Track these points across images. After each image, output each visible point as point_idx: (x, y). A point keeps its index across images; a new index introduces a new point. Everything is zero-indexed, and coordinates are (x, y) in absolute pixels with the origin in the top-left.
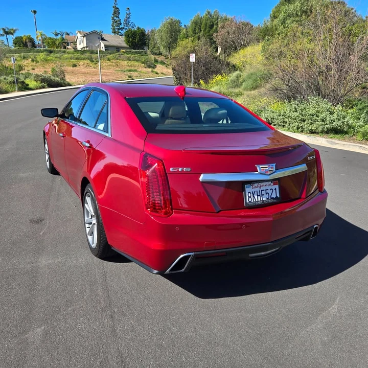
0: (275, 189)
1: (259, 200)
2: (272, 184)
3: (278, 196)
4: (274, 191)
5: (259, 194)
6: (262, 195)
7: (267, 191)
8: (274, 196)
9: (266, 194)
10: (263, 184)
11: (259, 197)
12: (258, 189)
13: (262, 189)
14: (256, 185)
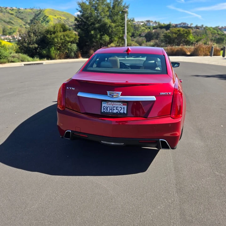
0: (124, 108)
1: (111, 112)
2: (122, 105)
3: (125, 112)
4: (123, 109)
5: (111, 108)
6: (113, 110)
7: (117, 108)
8: (122, 111)
9: (116, 109)
10: (115, 103)
11: (111, 110)
12: (111, 106)
13: (114, 106)
14: (110, 103)
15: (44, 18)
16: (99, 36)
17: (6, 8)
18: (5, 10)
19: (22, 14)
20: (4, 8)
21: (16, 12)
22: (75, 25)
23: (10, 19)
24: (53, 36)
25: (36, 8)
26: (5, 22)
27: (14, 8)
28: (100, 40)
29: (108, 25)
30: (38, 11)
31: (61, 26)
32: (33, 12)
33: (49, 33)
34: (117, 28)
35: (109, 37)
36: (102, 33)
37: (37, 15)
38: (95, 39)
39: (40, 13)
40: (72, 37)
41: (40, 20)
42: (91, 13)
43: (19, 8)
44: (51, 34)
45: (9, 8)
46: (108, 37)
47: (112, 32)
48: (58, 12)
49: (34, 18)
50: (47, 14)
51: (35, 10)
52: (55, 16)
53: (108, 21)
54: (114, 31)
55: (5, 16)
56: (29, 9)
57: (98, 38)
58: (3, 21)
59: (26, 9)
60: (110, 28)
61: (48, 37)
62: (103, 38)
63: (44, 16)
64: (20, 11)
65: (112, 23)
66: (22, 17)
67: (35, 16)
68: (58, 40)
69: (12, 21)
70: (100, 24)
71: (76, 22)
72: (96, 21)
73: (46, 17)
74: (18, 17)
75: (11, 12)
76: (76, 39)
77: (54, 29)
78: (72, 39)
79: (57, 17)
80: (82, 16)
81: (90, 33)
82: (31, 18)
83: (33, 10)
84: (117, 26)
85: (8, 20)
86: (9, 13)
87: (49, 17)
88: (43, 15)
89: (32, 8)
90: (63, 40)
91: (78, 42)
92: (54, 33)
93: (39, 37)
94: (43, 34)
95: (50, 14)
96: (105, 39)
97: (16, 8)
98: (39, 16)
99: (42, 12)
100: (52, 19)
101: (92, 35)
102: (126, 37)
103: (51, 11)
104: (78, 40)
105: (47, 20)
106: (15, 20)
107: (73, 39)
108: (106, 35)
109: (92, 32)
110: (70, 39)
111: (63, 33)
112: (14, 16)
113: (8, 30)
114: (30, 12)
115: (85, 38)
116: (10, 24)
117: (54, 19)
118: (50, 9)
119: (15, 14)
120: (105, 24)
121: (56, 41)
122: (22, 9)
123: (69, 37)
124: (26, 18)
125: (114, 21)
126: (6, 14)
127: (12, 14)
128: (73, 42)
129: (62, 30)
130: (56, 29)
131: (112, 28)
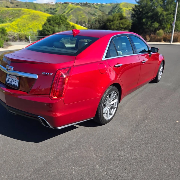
0: (17, 82)
2: (16, 78)
3: (18, 85)
5: (11, 81)
7: (14, 81)
8: (16, 85)
13: (12, 78)
15: (119, 10)
16: (149, 23)
17: (94, 4)
18: (92, 5)
19: (104, 8)
20: (92, 4)
21: (100, 7)
22: (132, 14)
23: (95, 12)
24: (111, 23)
25: (114, 3)
26: (91, 14)
27: (99, 3)
28: (150, 27)
29: (160, 14)
30: (115, 5)
31: (119, 16)
32: (111, 6)
33: (109, 21)
34: (169, 15)
35: (159, 24)
36: (153, 21)
37: (114, 8)
38: (145, 26)
39: (116, 6)
40: (126, 25)
41: (115, 11)
42: (147, 4)
43: (102, 3)
44: (110, 22)
45: (95, 4)
46: (157, 24)
47: (163, 19)
48: (130, 5)
49: (111, 11)
50: (121, 7)
51: (113, 4)
52: (128, 8)
53: (160, 10)
54: (165, 18)
55: (92, 10)
56: (109, 4)
57: (148, 25)
58: (89, 14)
59: (107, 4)
60: (161, 16)
61: (107, 25)
62: (152, 25)
63: (118, 9)
64: (103, 5)
65: (164, 12)
66: (103, 10)
67: (112, 9)
68: (114, 27)
69: (95, 13)
70: (153, 13)
71: (133, 11)
72: (150, 10)
73: (120, 9)
74: (100, 10)
75: (96, 7)
76: (130, 26)
77: (113, 18)
78: (125, 26)
79: (129, 9)
80: (139, 6)
81: (142, 21)
82: (109, 11)
83: (112, 5)
84: (169, 14)
85: (93, 12)
86: (94, 7)
87: (123, 9)
88: (118, 7)
89: (111, 3)
90: (118, 27)
91: (130, 28)
92: (112, 21)
93: (102, 25)
94: (104, 22)
95: (124, 6)
96: (155, 26)
97: (100, 3)
98: (115, 9)
99: (118, 6)
100: (125, 11)
101: (143, 22)
102: (174, 24)
103: (125, 4)
104: (131, 26)
105: (120, 11)
106: (98, 13)
107: (127, 26)
108: (156, 23)
109: (144, 20)
110: (124, 26)
111: (119, 21)
112: (97, 10)
113: (92, 20)
114: (109, 6)
115: (137, 25)
116: (94, 15)
117: (126, 10)
118: (124, 3)
119: (98, 8)
120: (157, 13)
121: (112, 28)
122: (104, 4)
123: (124, 24)
124: (105, 11)
125: (166, 10)
126: (93, 8)
127: (96, 8)
128: (126, 28)
129: (119, 19)
130: (114, 18)
131: (163, 16)
